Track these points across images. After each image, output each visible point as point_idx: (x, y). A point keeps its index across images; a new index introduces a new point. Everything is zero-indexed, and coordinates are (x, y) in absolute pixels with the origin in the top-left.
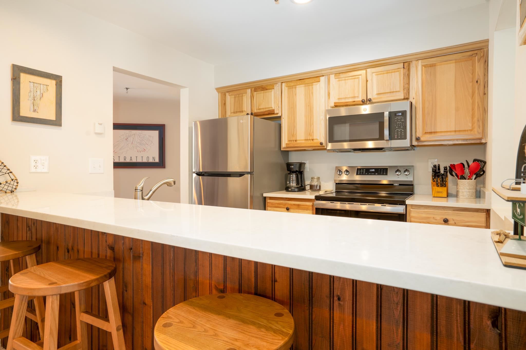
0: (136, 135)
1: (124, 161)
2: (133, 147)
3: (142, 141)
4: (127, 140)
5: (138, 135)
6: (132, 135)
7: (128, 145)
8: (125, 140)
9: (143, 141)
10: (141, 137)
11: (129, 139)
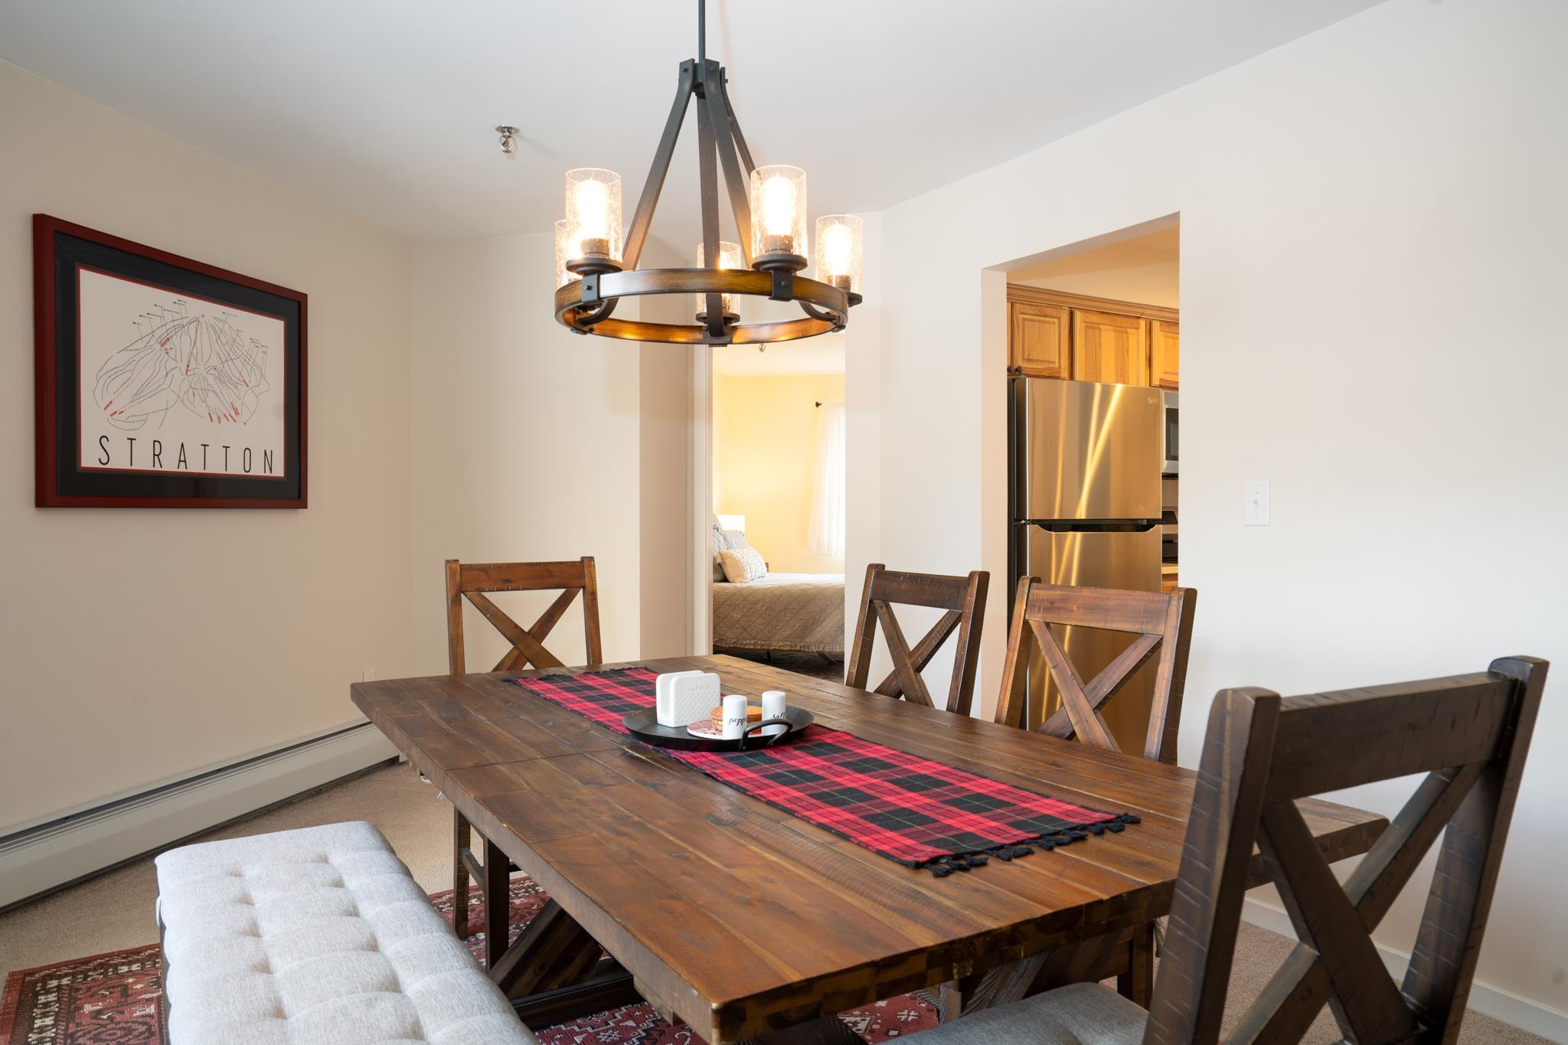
0: (203, 323)
1: (151, 468)
2: (191, 392)
3: (226, 365)
4: (167, 346)
5: (213, 327)
6: (185, 321)
7: (170, 376)
8: (158, 347)
9: (230, 362)
10: (224, 341)
11: (175, 340)
